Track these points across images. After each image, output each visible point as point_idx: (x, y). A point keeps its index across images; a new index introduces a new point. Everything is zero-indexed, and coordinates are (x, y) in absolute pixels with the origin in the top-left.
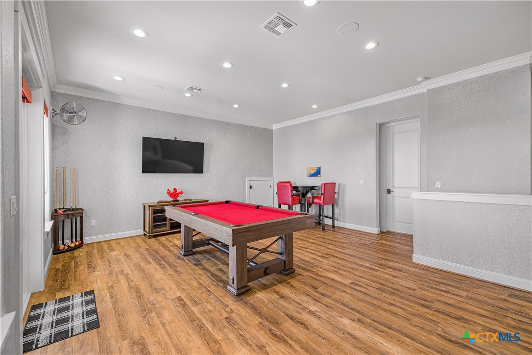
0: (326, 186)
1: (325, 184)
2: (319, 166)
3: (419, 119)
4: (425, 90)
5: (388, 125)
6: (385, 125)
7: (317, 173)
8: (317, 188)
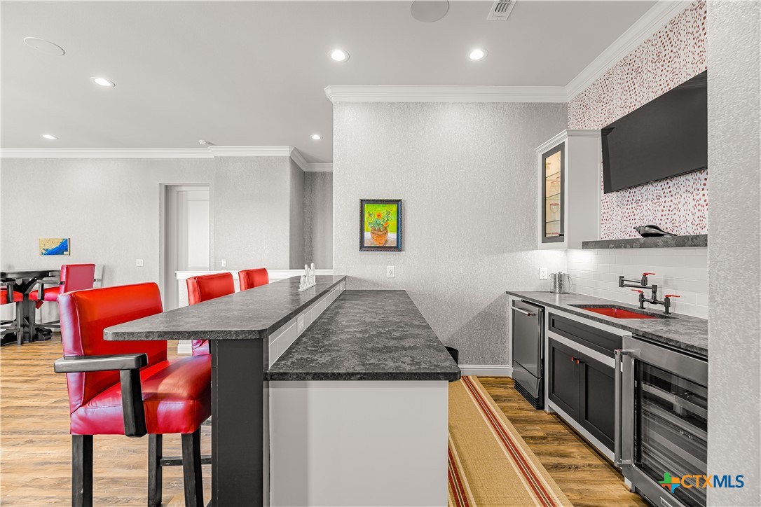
0: (71, 270)
1: (68, 268)
2: (66, 238)
3: (208, 188)
4: (212, 156)
5: (179, 188)
6: (176, 188)
7: (63, 248)
8: (55, 273)
